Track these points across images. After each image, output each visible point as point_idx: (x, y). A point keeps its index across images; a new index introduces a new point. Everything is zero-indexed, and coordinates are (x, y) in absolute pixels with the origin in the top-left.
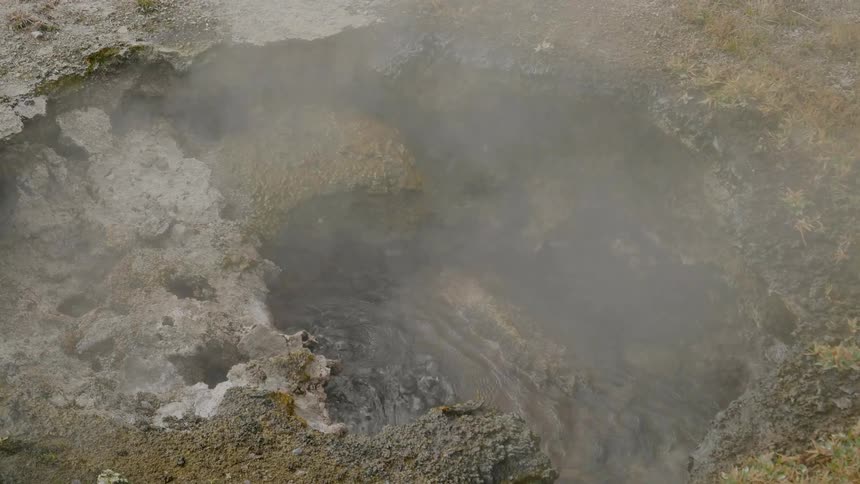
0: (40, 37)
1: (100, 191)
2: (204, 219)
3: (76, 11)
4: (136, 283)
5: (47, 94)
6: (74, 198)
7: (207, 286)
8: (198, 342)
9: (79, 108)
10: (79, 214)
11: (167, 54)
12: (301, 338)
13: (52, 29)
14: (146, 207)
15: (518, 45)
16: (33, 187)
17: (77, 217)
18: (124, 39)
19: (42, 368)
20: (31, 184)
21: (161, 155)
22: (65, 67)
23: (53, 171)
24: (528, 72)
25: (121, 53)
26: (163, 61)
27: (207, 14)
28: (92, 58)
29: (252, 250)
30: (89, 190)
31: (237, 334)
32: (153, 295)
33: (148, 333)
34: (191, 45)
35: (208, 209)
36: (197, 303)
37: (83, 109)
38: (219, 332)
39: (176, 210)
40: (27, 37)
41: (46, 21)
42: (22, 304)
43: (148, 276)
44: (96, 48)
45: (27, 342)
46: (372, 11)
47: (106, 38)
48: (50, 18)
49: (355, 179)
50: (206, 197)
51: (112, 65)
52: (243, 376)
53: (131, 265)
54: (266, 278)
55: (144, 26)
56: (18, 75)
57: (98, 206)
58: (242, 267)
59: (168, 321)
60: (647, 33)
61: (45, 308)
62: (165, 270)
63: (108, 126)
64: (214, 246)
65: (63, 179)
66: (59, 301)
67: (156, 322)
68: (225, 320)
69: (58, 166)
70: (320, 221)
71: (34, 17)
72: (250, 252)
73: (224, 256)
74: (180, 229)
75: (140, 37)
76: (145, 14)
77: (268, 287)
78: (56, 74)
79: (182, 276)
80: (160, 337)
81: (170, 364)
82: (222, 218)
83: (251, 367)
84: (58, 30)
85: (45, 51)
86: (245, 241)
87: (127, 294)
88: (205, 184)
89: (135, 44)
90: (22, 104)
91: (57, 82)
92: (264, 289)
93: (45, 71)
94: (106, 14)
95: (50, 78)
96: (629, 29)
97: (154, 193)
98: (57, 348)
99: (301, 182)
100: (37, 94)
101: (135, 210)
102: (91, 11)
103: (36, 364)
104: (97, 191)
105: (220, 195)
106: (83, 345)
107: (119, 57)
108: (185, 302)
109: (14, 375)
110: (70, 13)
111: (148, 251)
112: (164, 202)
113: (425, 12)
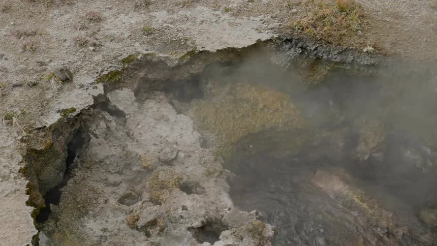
0: (94, 50)
1: (134, 135)
2: (192, 149)
3: (110, 35)
4: (163, 186)
5: (103, 82)
6: (120, 139)
7: (200, 187)
8: (202, 219)
9: (118, 89)
10: (124, 147)
11: (163, 57)
12: (255, 214)
13: (99, 45)
14: (161, 143)
15: (354, 48)
16: (98, 133)
17: (123, 150)
18: (140, 50)
19: (120, 237)
20: (97, 132)
21: (165, 114)
22: (110, 67)
23: (108, 124)
24: (362, 63)
25: (139, 57)
26: (161, 61)
27: (180, 34)
28: (124, 61)
29: (219, 165)
30: (128, 134)
31: (221, 213)
32: (173, 193)
33: (175, 215)
34: (176, 53)
35: (194, 143)
36: (196, 196)
37: (120, 89)
38: (211, 213)
39: (176, 143)
40: (86, 50)
41: (95, 41)
42: (101, 200)
43: (169, 182)
44: (125, 56)
45: (107, 221)
46: (270, 31)
47: (129, 49)
48: (96, 39)
49: (270, 123)
50: (192, 136)
51: (134, 65)
52: (229, 238)
53: (158, 176)
54: (228, 180)
55: (148, 42)
56: (86, 72)
57: (134, 143)
58: (216, 175)
59: (184, 208)
60: (420, 39)
61: (113, 202)
62: (178, 178)
63: (134, 98)
64: (200, 164)
65: (114, 128)
66: (118, 197)
67: (177, 209)
68: (213, 205)
69: (111, 121)
70: (251, 146)
71: (88, 38)
72: (218, 166)
73: (206, 169)
74: (182, 155)
75: (147, 48)
76: (147, 35)
77: (229, 185)
78: (106, 70)
79: (186, 181)
80: (182, 217)
81: (189, 232)
82: (202, 148)
83: (234, 233)
84: (103, 46)
85: (98, 58)
86: (216, 160)
87: (159, 193)
88: (191, 129)
89: (145, 52)
90: (90, 88)
91: (107, 76)
92: (228, 186)
93: (100, 69)
94: (126, 36)
95: (103, 73)
96: (411, 37)
97: (164, 135)
98: (125, 225)
99: (241, 126)
100: (98, 82)
101: (155, 144)
102: (118, 34)
103: (116, 235)
104: (133, 135)
105: (199, 135)
106: (140, 223)
107: (138, 60)
108: (191, 196)
109: (105, 242)
110: (107, 36)
111: (165, 167)
112: (170, 140)
113: (299, 31)
